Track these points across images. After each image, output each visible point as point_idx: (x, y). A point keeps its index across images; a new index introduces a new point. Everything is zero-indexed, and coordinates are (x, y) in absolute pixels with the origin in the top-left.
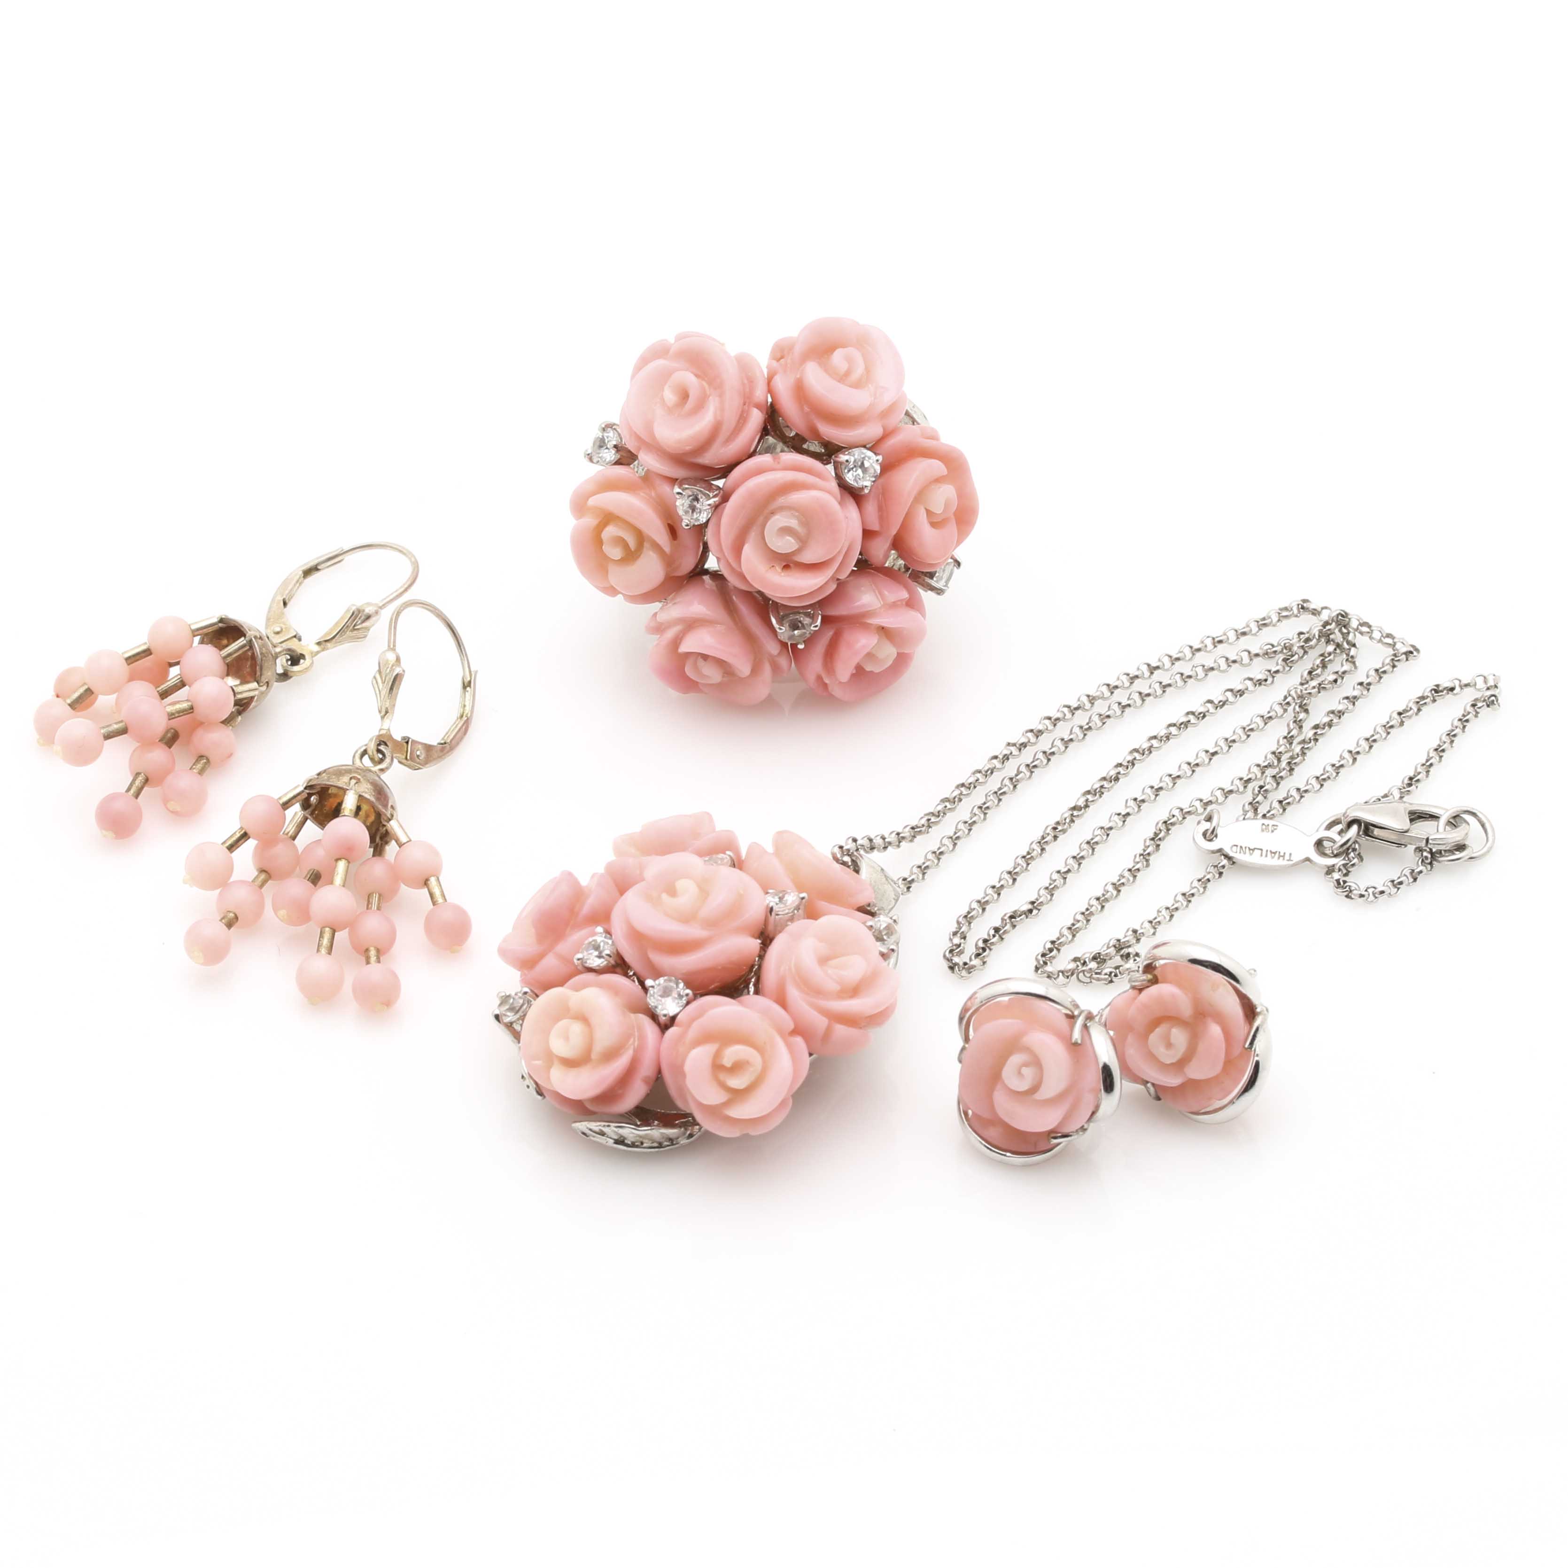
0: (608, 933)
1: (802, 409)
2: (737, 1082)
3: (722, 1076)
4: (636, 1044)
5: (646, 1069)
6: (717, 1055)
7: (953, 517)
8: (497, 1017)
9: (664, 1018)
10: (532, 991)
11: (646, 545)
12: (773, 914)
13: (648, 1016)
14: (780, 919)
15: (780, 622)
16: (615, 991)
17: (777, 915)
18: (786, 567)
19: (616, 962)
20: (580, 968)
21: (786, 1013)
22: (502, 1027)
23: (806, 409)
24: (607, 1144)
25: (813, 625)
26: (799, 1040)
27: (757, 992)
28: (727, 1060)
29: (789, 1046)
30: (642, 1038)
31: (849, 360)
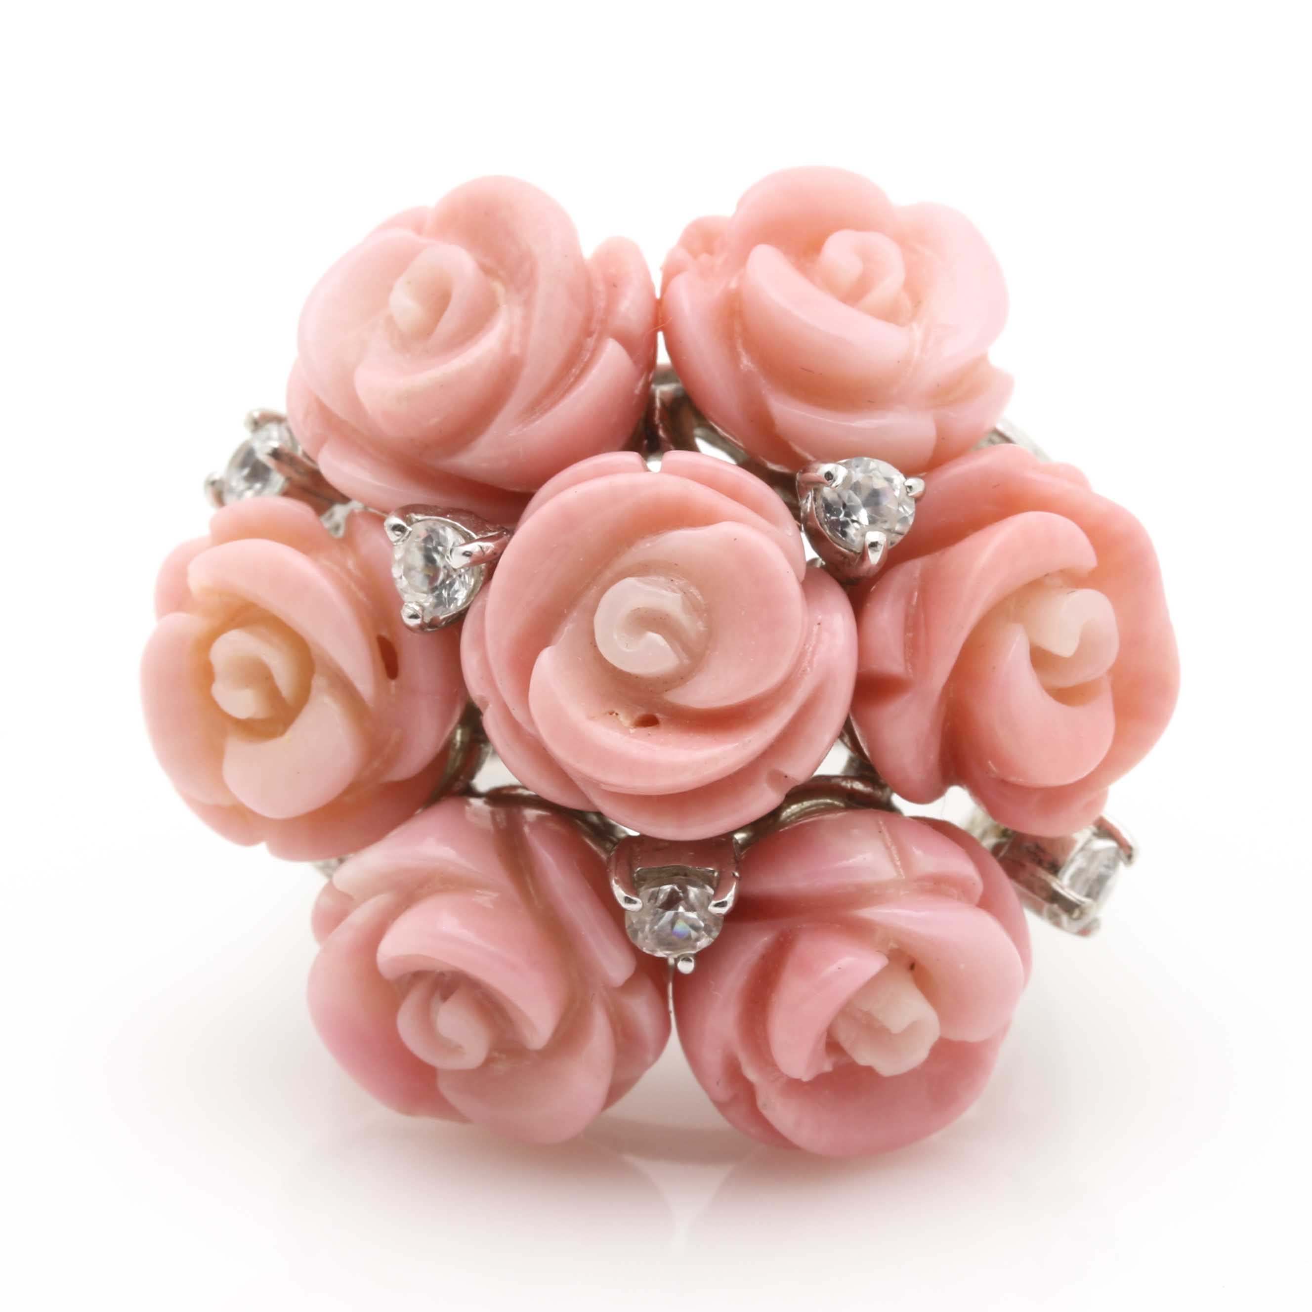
1: (735, 358)
7: (1106, 685)
11: (319, 682)
15: (633, 887)
18: (648, 722)
23: (746, 362)
25: (714, 902)
31: (866, 255)
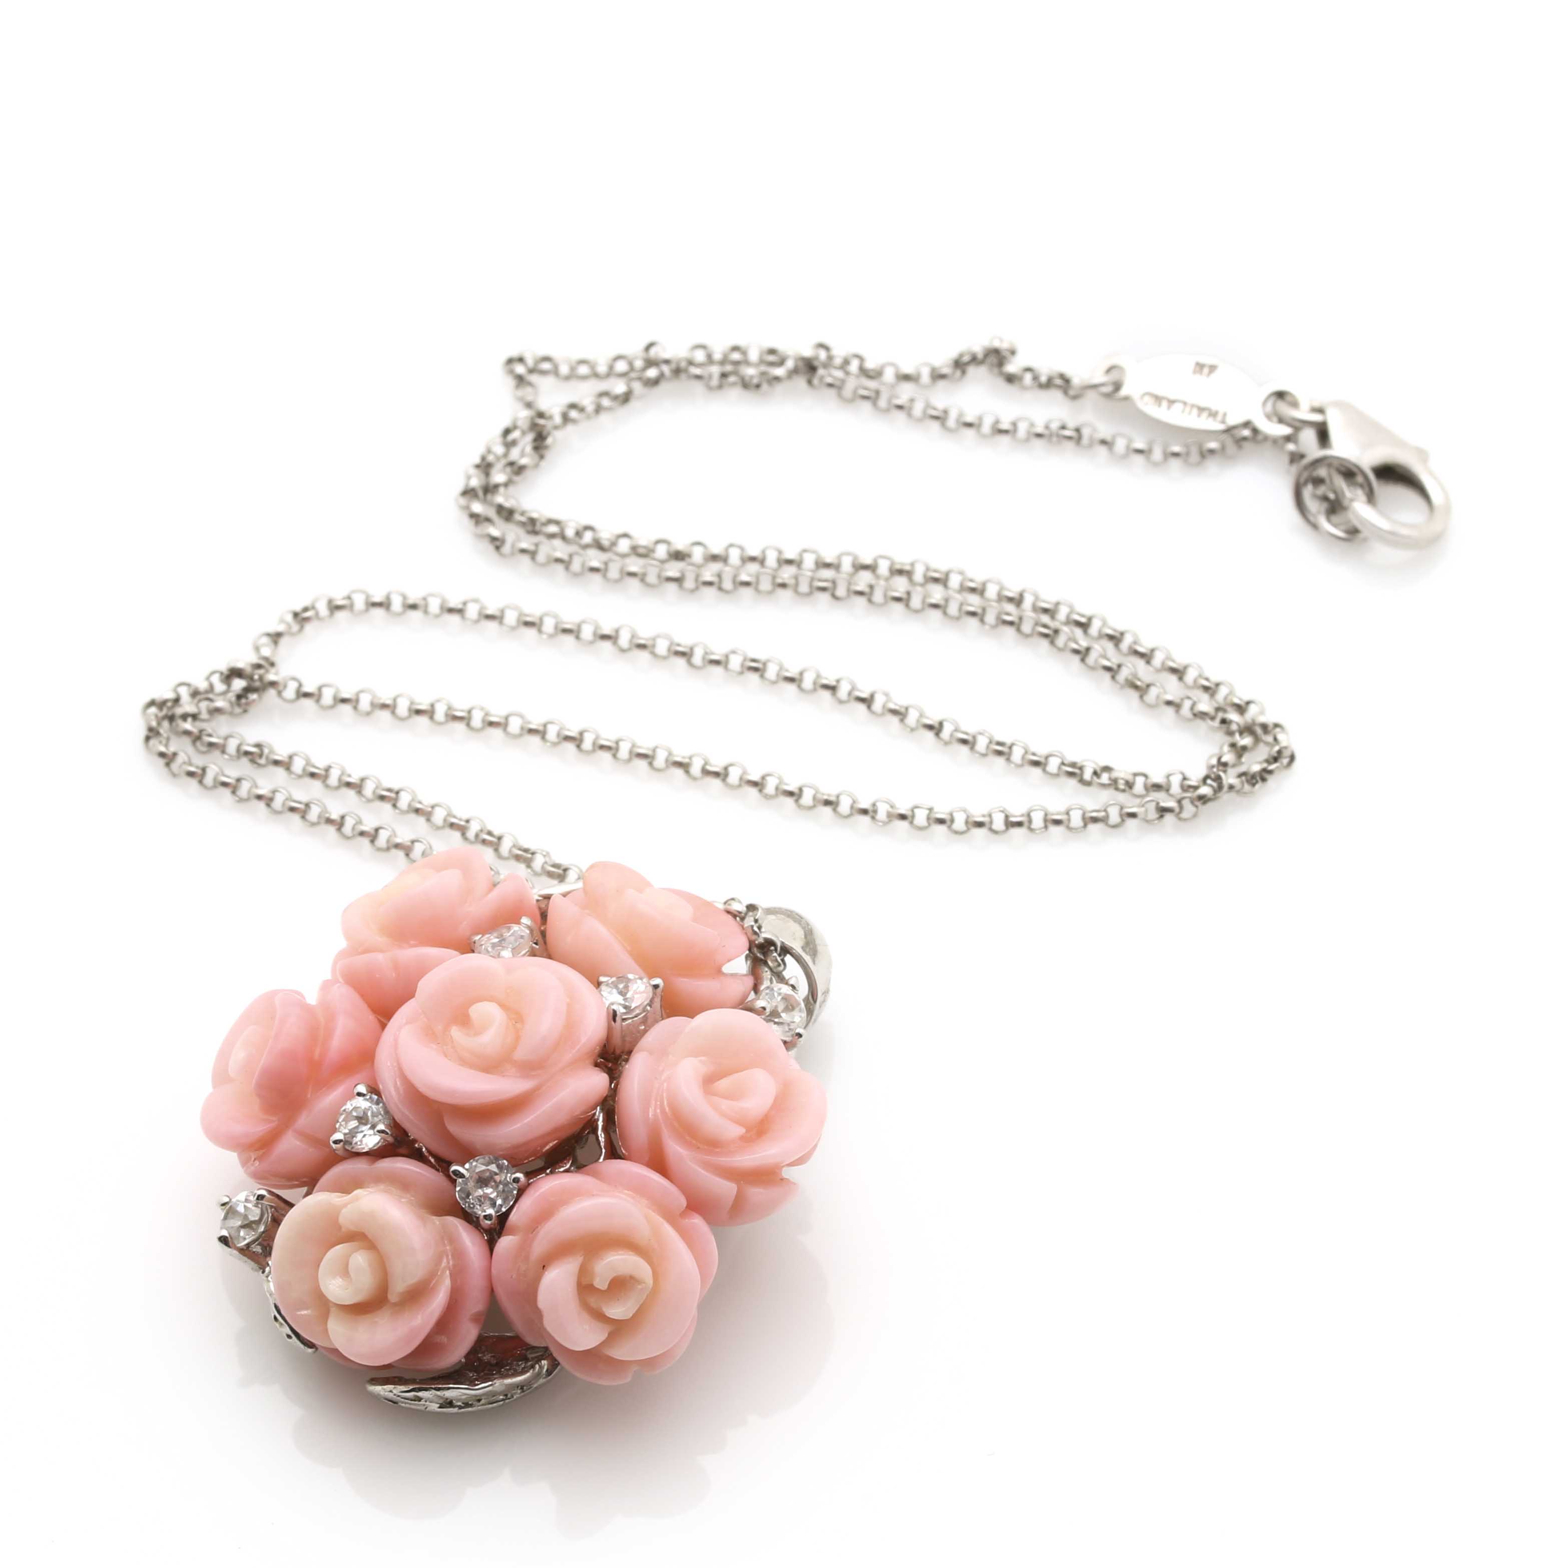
0: (374, 1090)
2: (618, 1311)
3: (593, 1301)
4: (451, 1263)
5: (475, 1303)
6: (584, 1272)
8: (224, 1240)
9: (488, 1222)
10: (270, 1192)
12: (618, 1019)
13: (461, 1219)
14: (629, 1025)
16: (402, 1184)
17: (624, 1020)
19: (396, 1139)
20: (340, 1153)
21: (670, 1183)
22: (235, 1252)
24: (427, 1409)
26: (697, 1221)
27: (613, 1153)
28: (601, 1278)
29: (686, 1236)
30: (459, 1254)
